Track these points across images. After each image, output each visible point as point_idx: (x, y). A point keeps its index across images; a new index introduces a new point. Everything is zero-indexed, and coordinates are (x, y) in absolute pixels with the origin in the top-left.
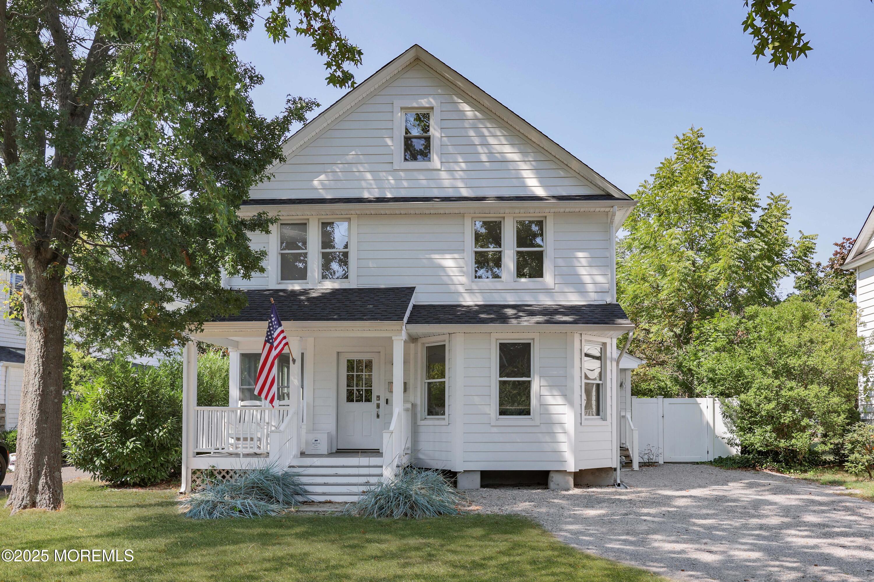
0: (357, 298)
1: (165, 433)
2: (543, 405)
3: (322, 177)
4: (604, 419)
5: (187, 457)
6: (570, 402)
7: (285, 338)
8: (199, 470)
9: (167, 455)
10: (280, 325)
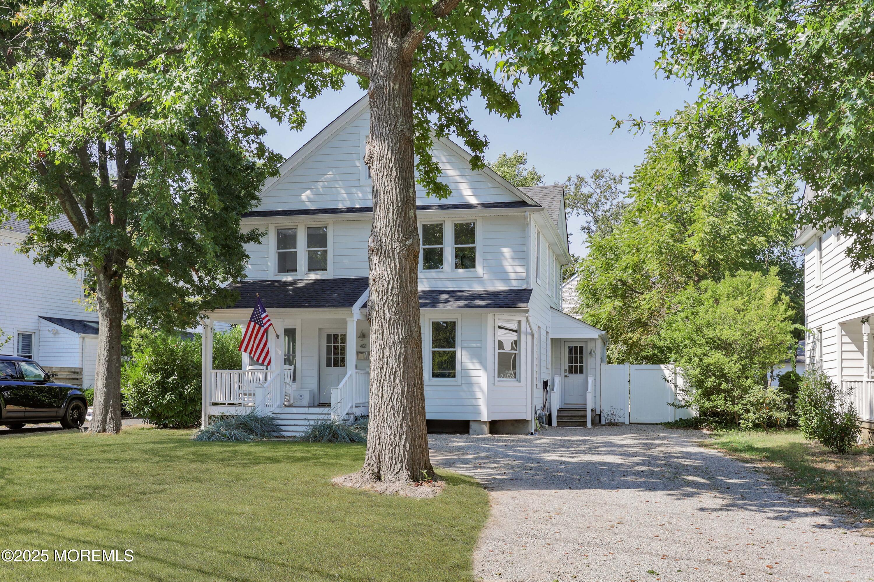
0: (329, 288)
1: (192, 389)
2: (465, 370)
3: (308, 192)
4: (519, 381)
5: (205, 406)
6: (485, 368)
7: (269, 320)
8: (214, 416)
9: (195, 406)
10: (265, 311)
